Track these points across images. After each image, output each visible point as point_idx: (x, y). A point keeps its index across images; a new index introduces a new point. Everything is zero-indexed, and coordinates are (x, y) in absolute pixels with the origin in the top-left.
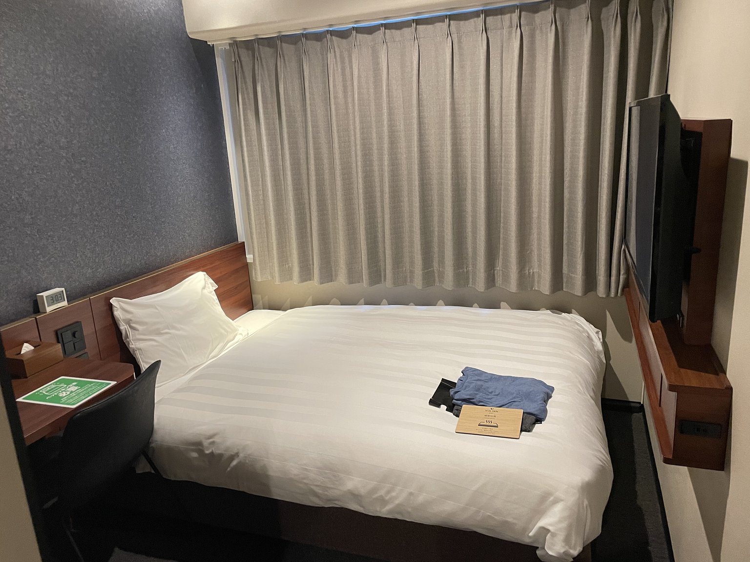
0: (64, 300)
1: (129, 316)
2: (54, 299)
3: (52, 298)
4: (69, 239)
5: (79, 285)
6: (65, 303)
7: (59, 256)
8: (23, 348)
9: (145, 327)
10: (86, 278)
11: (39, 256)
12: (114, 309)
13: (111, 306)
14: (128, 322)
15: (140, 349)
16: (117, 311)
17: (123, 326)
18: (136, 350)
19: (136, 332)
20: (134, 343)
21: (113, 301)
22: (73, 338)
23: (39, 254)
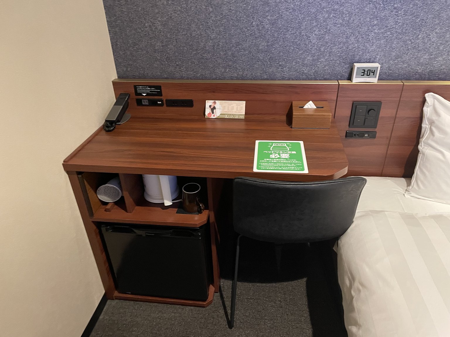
0: (376, 77)
1: (434, 118)
2: (366, 73)
3: (363, 71)
4: (417, 17)
5: (406, 67)
6: (374, 80)
7: (396, 32)
8: (307, 104)
9: (442, 136)
10: (418, 62)
11: (375, 27)
12: (426, 104)
13: (424, 101)
14: (432, 123)
15: (424, 154)
16: (427, 107)
17: (426, 124)
18: (421, 153)
19: (432, 136)
20: (424, 146)
21: (429, 96)
22: (367, 113)
23: (375, 25)
